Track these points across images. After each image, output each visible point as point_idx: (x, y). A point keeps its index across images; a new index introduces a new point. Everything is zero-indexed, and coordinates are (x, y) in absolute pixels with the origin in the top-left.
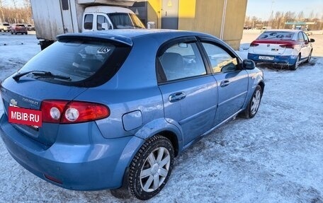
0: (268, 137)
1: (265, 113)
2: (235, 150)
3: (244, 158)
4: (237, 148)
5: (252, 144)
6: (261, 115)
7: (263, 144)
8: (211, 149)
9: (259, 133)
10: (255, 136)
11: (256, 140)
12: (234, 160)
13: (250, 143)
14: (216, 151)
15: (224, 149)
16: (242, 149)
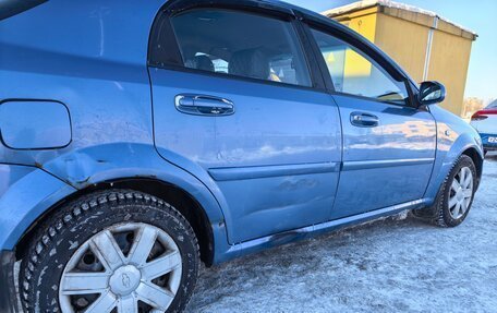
0: (484, 264)
1: (485, 221)
2: (390, 282)
3: (407, 301)
4: (398, 278)
5: (438, 274)
6: (476, 224)
7: (467, 276)
8: (332, 274)
9: (462, 255)
10: (450, 259)
11: (452, 267)
12: (378, 302)
13: (432, 272)
14: (341, 278)
15: (364, 277)
16: (410, 282)
